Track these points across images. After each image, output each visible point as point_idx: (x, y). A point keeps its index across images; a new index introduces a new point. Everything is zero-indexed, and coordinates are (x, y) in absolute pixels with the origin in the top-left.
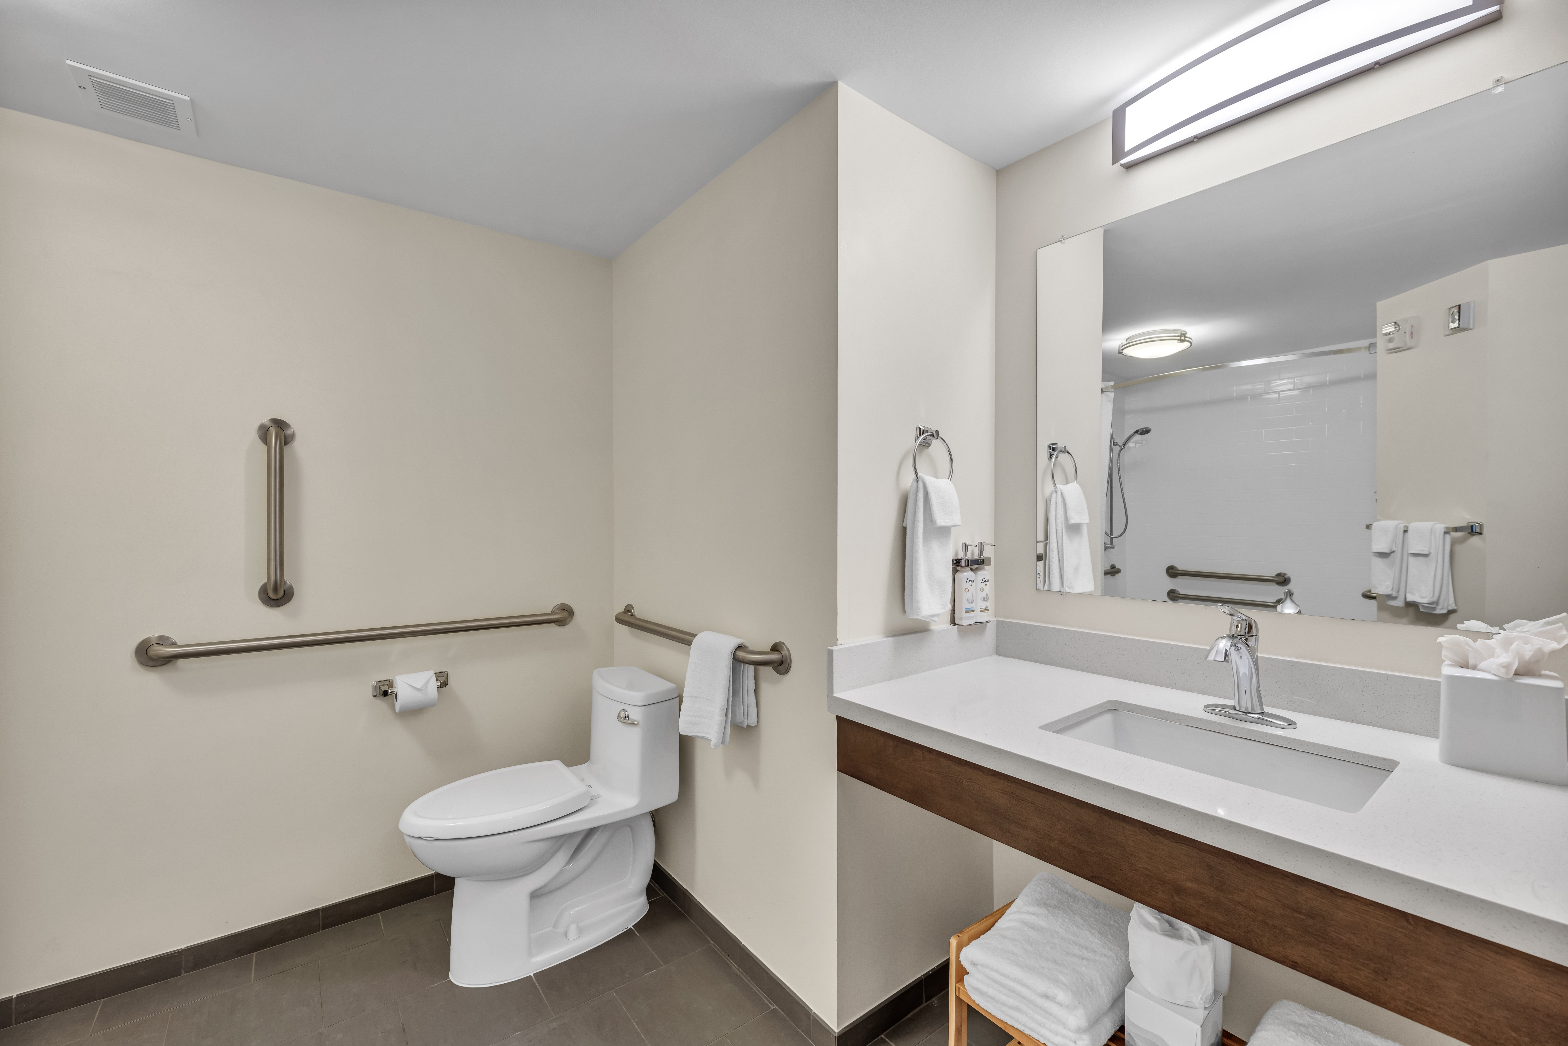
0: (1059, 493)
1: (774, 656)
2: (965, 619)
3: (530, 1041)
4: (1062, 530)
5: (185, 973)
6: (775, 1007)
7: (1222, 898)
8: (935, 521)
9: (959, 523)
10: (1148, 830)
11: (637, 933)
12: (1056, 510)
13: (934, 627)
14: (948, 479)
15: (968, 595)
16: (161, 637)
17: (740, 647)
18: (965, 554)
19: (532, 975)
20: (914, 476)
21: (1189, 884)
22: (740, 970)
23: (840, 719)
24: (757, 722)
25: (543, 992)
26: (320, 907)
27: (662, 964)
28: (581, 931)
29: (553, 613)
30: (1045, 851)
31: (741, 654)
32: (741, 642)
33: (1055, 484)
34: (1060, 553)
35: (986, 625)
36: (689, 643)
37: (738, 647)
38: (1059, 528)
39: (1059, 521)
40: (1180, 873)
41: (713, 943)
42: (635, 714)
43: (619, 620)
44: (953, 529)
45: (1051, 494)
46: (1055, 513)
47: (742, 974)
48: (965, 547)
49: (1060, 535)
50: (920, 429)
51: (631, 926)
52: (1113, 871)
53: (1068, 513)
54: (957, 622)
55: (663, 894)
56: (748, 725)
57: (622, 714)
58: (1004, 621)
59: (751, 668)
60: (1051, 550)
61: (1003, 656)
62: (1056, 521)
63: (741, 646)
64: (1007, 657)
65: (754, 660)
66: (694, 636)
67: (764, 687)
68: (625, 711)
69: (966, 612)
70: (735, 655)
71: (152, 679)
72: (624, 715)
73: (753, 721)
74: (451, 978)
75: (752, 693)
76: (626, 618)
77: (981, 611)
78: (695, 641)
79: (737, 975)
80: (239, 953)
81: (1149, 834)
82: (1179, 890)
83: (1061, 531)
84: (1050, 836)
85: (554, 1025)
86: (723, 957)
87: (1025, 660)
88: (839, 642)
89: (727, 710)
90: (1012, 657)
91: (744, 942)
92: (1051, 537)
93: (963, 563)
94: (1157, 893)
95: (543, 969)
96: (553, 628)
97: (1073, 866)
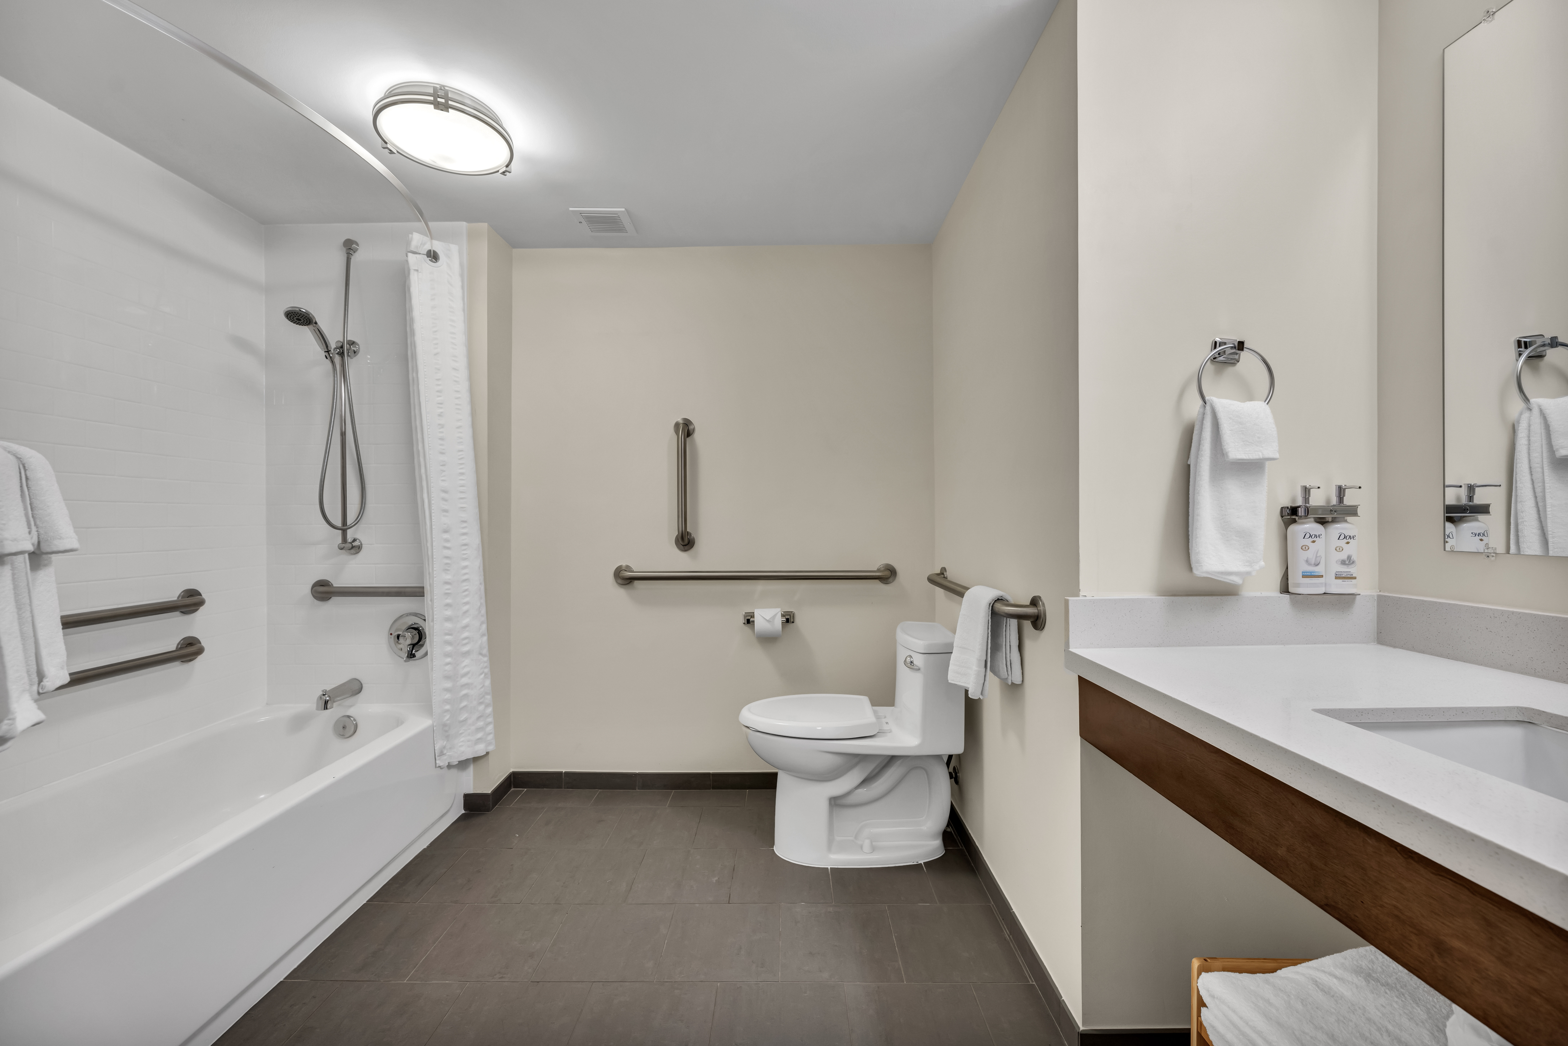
0: (1536, 411)
1: (1031, 610)
2: (1302, 586)
3: (810, 913)
4: (1543, 468)
5: (638, 789)
6: (1034, 983)
7: (1507, 975)
8: (1227, 453)
9: (1277, 456)
10: (1396, 849)
11: (925, 870)
12: (1529, 437)
13: (1248, 592)
14: (1265, 401)
15: (1310, 554)
16: (628, 566)
17: (999, 600)
18: (1306, 499)
19: (829, 868)
20: (1201, 402)
21: (1456, 944)
22: (1011, 936)
23: (1081, 679)
24: (1023, 681)
25: (832, 883)
26: (711, 772)
27: (937, 901)
28: (874, 849)
29: (878, 570)
30: (1272, 860)
31: (999, 607)
32: (1001, 595)
33: (1526, 399)
34: (1540, 504)
35: (1354, 599)
36: (961, 595)
37: (998, 599)
38: (1536, 466)
39: (1536, 455)
40: (1443, 923)
41: (993, 903)
42: (919, 660)
43: (931, 580)
44: (1267, 463)
45: (1521, 414)
46: (1526, 443)
47: (1012, 941)
48: (1306, 491)
49: (1537, 476)
50: (1216, 343)
51: (922, 862)
52: (1352, 902)
53: (1553, 439)
54: (1291, 590)
55: (962, 846)
56: (1012, 683)
57: (908, 660)
58: (1389, 597)
59: (1014, 623)
60: (1519, 500)
61: (1387, 645)
62: (1529, 455)
63: (1002, 599)
64: (1395, 647)
65: (1011, 612)
66: (967, 589)
67: (1028, 644)
68: (911, 657)
69: (1304, 576)
70: (993, 608)
71: (621, 593)
72: (910, 661)
73: (1017, 679)
74: (774, 848)
75: (1015, 649)
76: (939, 580)
77: (1336, 578)
78: (968, 594)
79: (1005, 940)
80: (666, 787)
81: (1399, 855)
82: (1440, 948)
83: (1540, 470)
84: (1277, 840)
85: (831, 909)
86: (998, 919)
87: (1423, 652)
88: (1081, 593)
89: (986, 662)
90: (1402, 647)
91: (1015, 909)
92: (1518, 480)
93: (1301, 512)
94: (1411, 946)
95: (839, 867)
96: (877, 584)
97: (1303, 886)
